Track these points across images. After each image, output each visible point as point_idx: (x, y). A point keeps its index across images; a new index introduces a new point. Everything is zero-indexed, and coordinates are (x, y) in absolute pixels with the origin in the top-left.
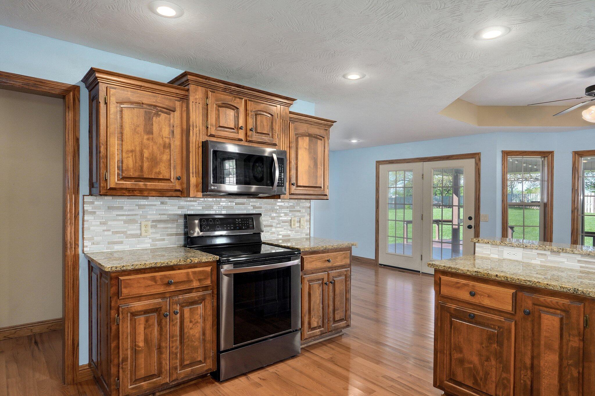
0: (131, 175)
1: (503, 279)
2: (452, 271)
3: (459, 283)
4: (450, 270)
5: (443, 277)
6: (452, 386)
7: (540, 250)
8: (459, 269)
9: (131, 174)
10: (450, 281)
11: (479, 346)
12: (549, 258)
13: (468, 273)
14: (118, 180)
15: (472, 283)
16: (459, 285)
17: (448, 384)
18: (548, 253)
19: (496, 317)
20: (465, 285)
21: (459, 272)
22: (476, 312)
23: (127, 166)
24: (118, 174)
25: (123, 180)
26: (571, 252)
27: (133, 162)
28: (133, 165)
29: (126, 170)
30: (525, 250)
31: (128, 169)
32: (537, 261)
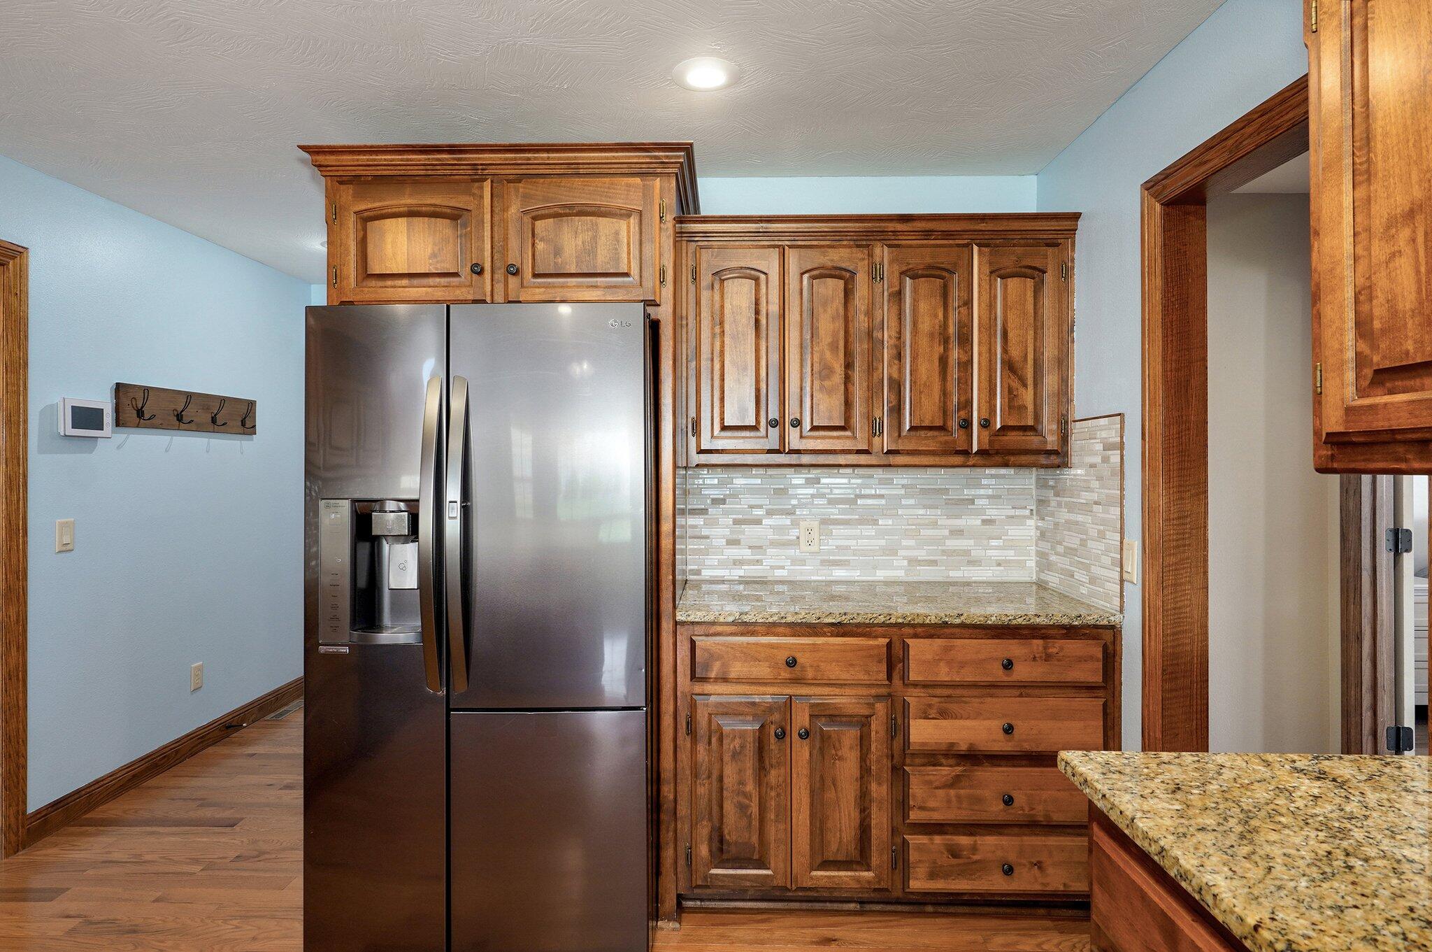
0: (1407, 353)
9: (1410, 346)
14: (1361, 392)
23: (1391, 303)
24: (1360, 360)
25: (1379, 391)
27: (1418, 272)
28: (1419, 291)
29: (1384, 331)
31: (1394, 326)
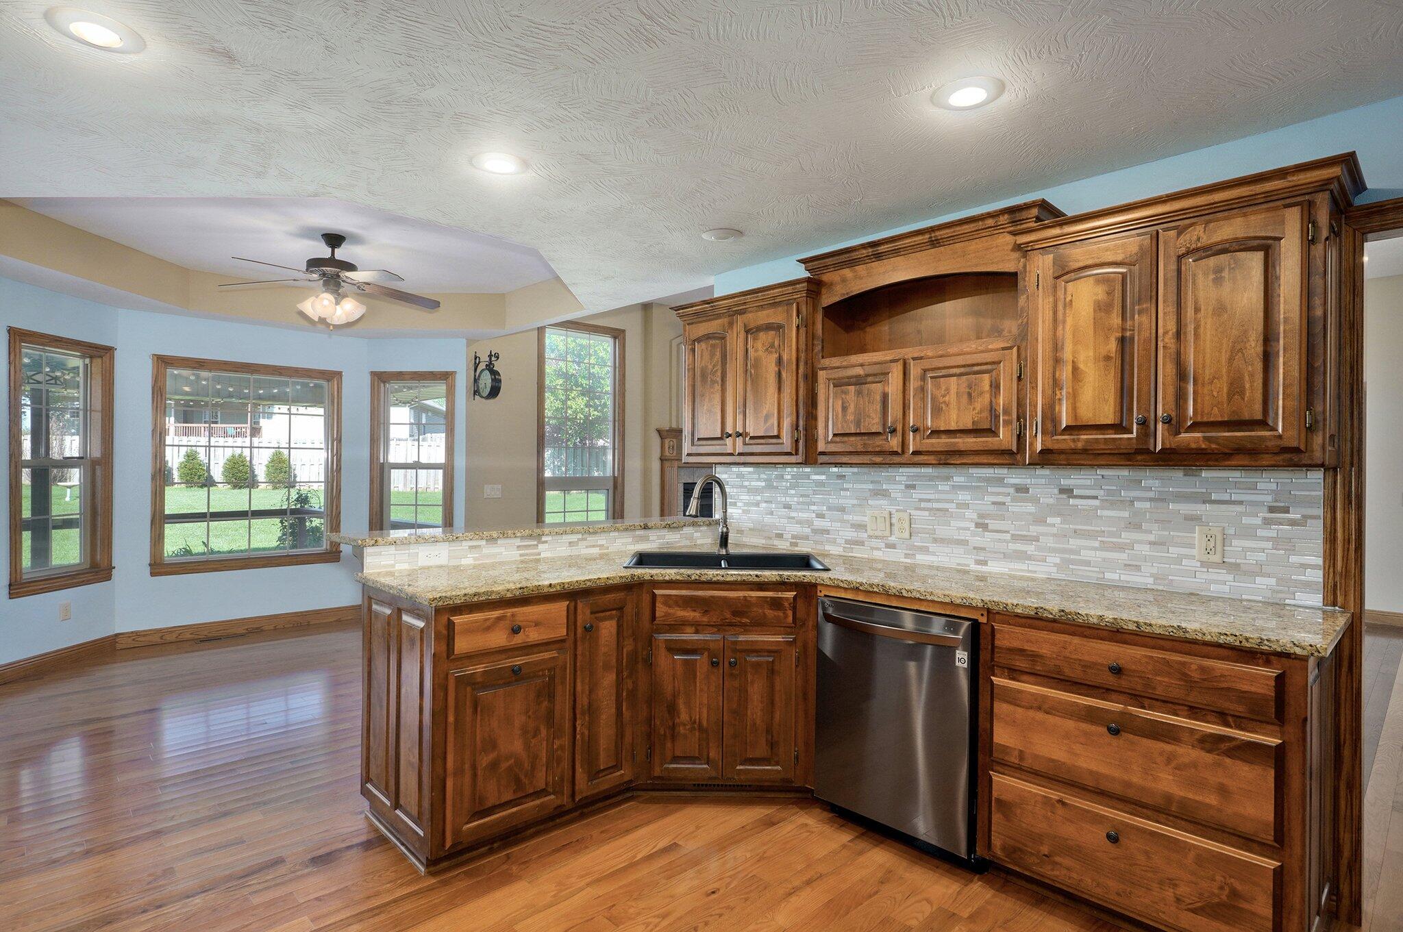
1: (558, 588)
2: (481, 599)
3: (488, 619)
4: (476, 599)
5: (458, 619)
6: (479, 826)
7: (477, 539)
8: (492, 592)
10: (472, 622)
11: (523, 718)
12: (486, 551)
13: (509, 595)
15: (509, 612)
16: (488, 623)
17: (470, 828)
18: (483, 543)
19: (546, 655)
20: (499, 619)
21: (493, 597)
22: (518, 661)
26: (512, 536)
30: (454, 544)
32: (468, 561)
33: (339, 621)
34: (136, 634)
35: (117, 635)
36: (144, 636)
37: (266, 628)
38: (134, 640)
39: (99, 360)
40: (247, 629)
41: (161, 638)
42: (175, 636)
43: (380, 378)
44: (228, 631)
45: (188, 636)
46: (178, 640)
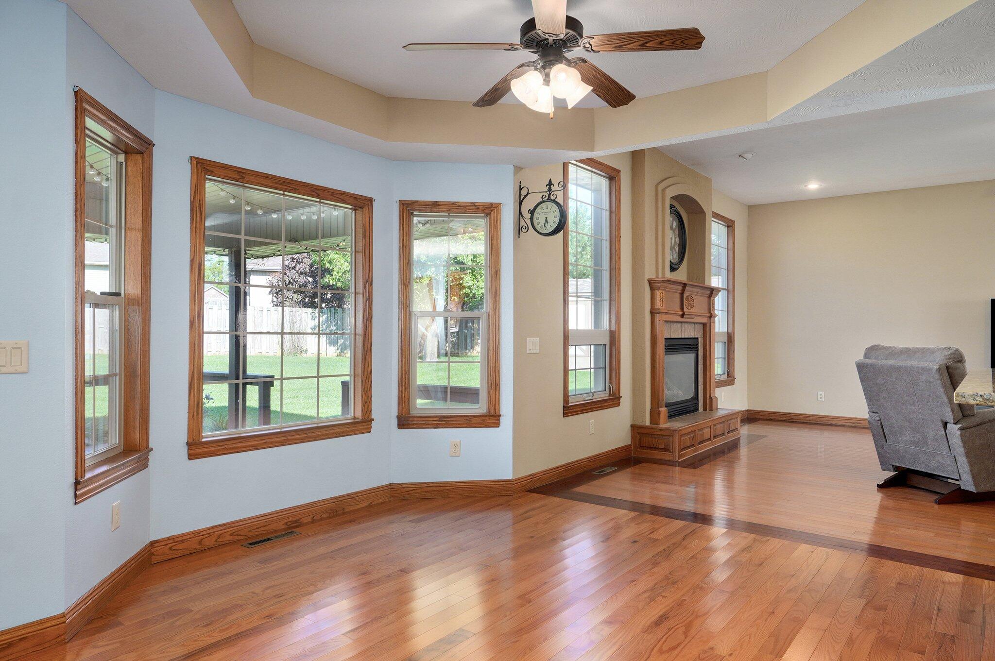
33: (370, 506)
34: (173, 540)
35: (152, 544)
36: (182, 541)
37: (305, 520)
38: (170, 548)
39: (139, 158)
40: (286, 524)
41: (200, 543)
42: (214, 539)
43: (408, 209)
44: (267, 528)
45: (229, 538)
46: (218, 544)
